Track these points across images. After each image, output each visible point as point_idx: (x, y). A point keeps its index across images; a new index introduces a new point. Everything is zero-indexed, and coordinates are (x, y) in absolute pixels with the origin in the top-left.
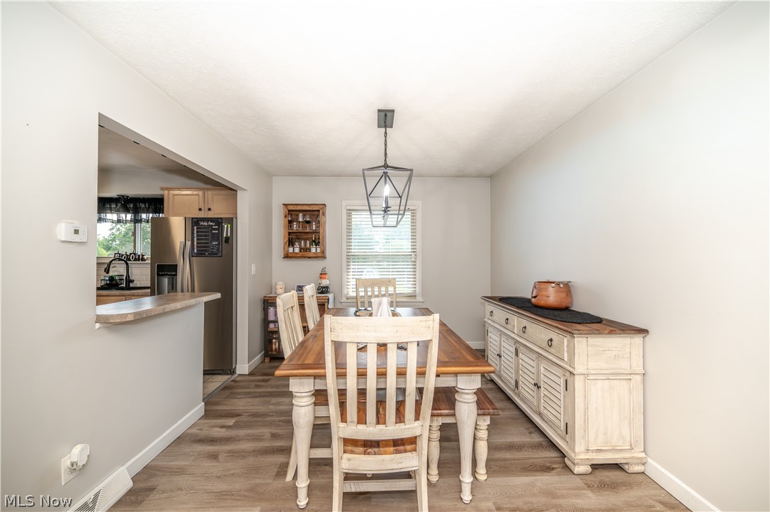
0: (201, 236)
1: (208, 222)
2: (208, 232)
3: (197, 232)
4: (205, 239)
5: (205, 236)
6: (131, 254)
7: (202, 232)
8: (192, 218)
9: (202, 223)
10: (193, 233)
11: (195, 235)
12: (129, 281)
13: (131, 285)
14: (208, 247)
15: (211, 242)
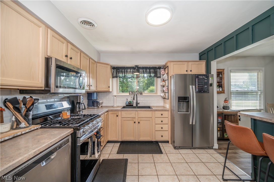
0: (200, 83)
1: (202, 76)
2: (203, 81)
3: (198, 81)
4: (201, 85)
5: (202, 83)
6: (136, 92)
7: (200, 81)
8: (196, 74)
9: (200, 77)
10: (196, 82)
11: (197, 83)
12: (137, 103)
13: (138, 105)
14: (203, 88)
15: (204, 86)
